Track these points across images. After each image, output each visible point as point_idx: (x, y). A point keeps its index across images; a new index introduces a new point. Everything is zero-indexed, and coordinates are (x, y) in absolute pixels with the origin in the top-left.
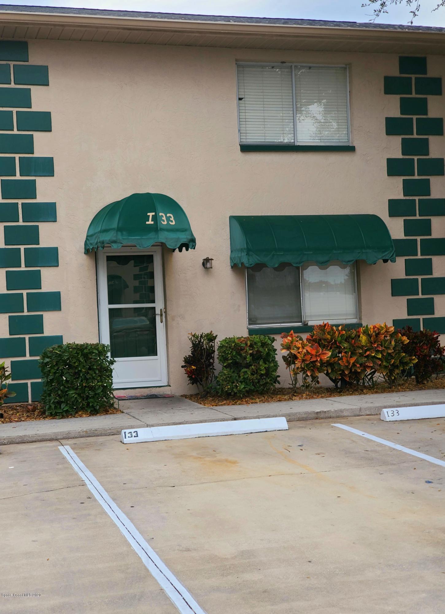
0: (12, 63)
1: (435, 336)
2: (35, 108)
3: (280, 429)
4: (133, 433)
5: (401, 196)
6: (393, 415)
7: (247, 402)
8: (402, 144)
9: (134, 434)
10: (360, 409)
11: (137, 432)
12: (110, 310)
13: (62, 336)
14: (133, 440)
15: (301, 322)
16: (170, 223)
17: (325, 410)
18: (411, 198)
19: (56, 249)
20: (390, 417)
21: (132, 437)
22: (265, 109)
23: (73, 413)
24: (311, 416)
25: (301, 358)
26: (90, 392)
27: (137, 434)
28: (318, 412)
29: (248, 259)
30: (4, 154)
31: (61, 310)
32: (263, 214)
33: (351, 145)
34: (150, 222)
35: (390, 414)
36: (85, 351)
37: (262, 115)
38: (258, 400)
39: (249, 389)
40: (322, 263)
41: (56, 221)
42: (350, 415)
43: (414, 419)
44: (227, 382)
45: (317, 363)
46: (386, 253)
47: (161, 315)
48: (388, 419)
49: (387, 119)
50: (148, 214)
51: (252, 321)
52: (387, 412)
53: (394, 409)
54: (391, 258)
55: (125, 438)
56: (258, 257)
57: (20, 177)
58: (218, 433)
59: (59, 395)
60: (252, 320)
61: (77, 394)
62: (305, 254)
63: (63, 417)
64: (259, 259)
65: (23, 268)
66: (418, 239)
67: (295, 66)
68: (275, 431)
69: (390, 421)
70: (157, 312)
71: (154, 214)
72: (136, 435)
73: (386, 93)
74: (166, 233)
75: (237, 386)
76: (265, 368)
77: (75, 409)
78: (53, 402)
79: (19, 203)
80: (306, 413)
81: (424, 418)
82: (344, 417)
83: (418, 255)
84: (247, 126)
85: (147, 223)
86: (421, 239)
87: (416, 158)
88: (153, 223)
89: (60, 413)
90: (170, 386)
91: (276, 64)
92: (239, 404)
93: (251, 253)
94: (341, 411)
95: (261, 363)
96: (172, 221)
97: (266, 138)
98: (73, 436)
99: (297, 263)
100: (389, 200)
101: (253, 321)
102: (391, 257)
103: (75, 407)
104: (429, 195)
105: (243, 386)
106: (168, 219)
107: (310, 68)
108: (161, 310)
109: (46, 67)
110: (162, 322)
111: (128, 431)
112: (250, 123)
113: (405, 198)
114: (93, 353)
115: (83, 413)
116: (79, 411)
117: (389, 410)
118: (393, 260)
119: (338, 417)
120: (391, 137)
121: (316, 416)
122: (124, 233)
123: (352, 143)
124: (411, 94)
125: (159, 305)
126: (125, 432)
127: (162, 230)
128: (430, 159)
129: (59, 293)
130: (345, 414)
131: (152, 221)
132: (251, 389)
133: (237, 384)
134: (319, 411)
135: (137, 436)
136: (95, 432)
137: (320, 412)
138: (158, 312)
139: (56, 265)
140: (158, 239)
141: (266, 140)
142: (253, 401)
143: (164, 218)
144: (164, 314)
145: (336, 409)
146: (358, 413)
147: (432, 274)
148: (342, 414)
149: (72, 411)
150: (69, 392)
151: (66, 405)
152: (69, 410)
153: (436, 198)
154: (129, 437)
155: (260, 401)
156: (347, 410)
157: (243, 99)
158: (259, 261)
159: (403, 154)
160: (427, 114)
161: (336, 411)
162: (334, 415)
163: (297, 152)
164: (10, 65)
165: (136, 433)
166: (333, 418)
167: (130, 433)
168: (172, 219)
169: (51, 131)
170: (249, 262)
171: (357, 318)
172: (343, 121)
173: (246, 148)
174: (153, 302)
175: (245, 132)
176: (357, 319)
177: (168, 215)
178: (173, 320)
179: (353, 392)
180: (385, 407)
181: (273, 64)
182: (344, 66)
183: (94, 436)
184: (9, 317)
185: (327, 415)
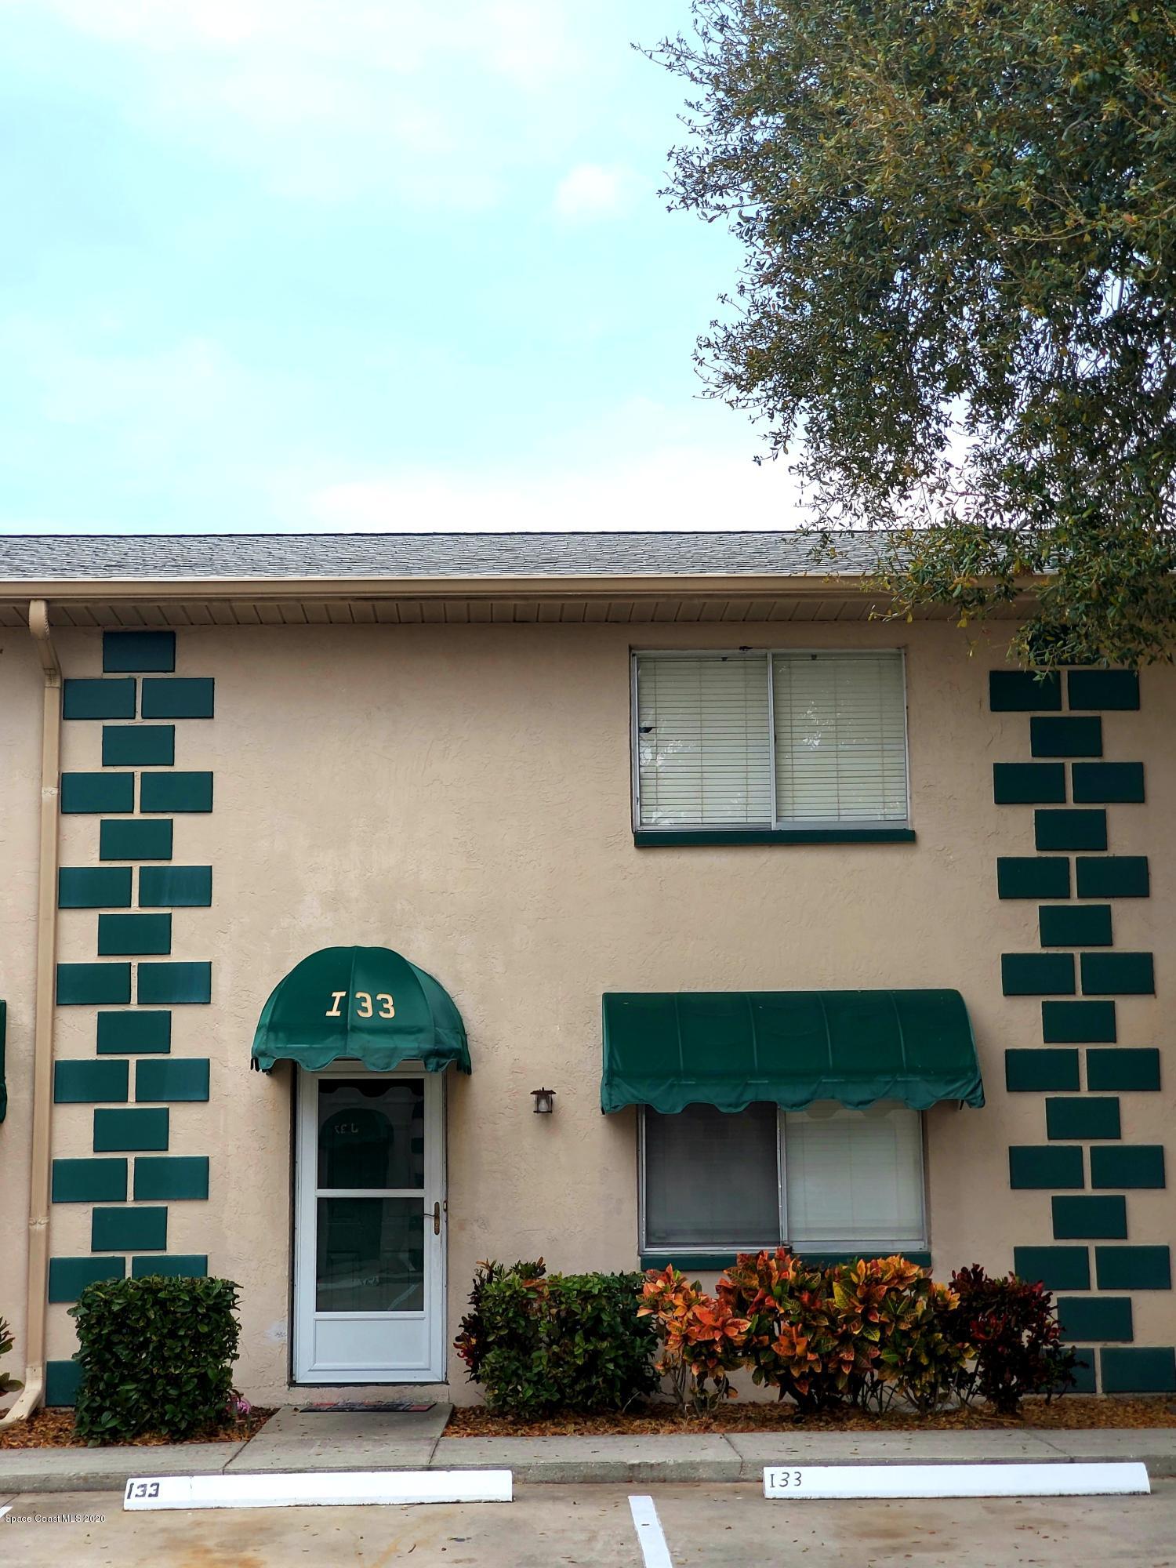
0: (140, 677)
1: (1044, 1294)
2: (181, 765)
3: (493, 1499)
4: (148, 1487)
5: (1035, 947)
6: (784, 1483)
7: (543, 1433)
8: (1035, 824)
9: (150, 1490)
10: (742, 1465)
11: (158, 1485)
12: (320, 1201)
13: (206, 1257)
14: (147, 1503)
15: (777, 1243)
16: (382, 1014)
17: (653, 1462)
18: (1061, 951)
19: (206, 1064)
20: (778, 1488)
21: (143, 1495)
22: (705, 750)
23: (128, 1436)
24: (614, 1473)
25: (677, 1333)
26: (168, 1388)
27: (157, 1490)
28: (633, 1465)
29: (610, 1095)
30: (110, 862)
31: (207, 1198)
32: (685, 990)
33: (910, 828)
34: (334, 1013)
35: (778, 1481)
36: (161, 1295)
37: (698, 763)
38: (571, 1427)
39: (547, 1400)
40: (794, 1105)
41: (209, 1003)
42: (715, 1476)
43: (838, 1497)
44: (496, 1380)
45: (715, 1347)
46: (958, 1085)
47: (437, 1217)
48: (769, 1493)
49: (998, 768)
50: (334, 995)
51: (652, 1236)
52: (772, 1475)
53: (791, 1470)
54: (970, 1097)
55: (129, 1497)
56: (632, 1090)
57: (139, 909)
58: (342, 1498)
59: (100, 1394)
60: (657, 1235)
61: (139, 1391)
62: (751, 1084)
63: (105, 1444)
64: (635, 1093)
65: (131, 1104)
66: (1080, 1051)
67: (774, 656)
68: (480, 1502)
69: (774, 1499)
70: (426, 1211)
71: (343, 994)
72: (154, 1493)
73: (995, 707)
74: (366, 1037)
75: (515, 1391)
76: (586, 1351)
77: (135, 1425)
78: (87, 1406)
79: (133, 964)
80: (604, 1465)
81: (863, 1496)
82: (698, 1481)
83: (1082, 1089)
84: (660, 788)
85: (329, 1014)
86: (1088, 1051)
87: (1073, 857)
88: (338, 1014)
89: (97, 1433)
90: (447, 1384)
91: (730, 651)
92: (522, 1435)
93: (617, 1081)
94: (694, 1466)
95: (577, 1339)
96: (387, 1011)
97: (706, 814)
98: (56, 1486)
99: (730, 1105)
100: (1003, 955)
101: (659, 1238)
102: (968, 1095)
103: (133, 1422)
104: (1110, 944)
105: (530, 1393)
106: (378, 1006)
107: (814, 657)
108: (437, 1204)
109: (211, 683)
110: (437, 1232)
111: (138, 1481)
112: (666, 782)
113: (1044, 951)
114: (180, 1300)
115: (154, 1437)
116: (146, 1432)
117: (778, 1472)
118: (974, 1101)
119: (684, 1481)
120: (1007, 810)
121: (628, 1474)
122: (281, 1035)
123: (912, 825)
124: (1059, 709)
125: (431, 1195)
126: (132, 1485)
127: (356, 1029)
128: (1111, 858)
129: (206, 1161)
130: (703, 1473)
131: (338, 1010)
132: (551, 1401)
133: (519, 1387)
134: (636, 1462)
135: (156, 1495)
136: (105, 1481)
137: (639, 1465)
138: (429, 1209)
139: (203, 1099)
140: (345, 1048)
141: (706, 820)
142: (558, 1430)
143: (368, 1004)
144: (442, 1214)
145: (680, 1461)
146: (735, 1473)
147: (1119, 1137)
148: (696, 1475)
149: (125, 1431)
150: (122, 1387)
151: (113, 1417)
152: (119, 1428)
153: (1128, 951)
154: (136, 1496)
155: (575, 1431)
156: (708, 1464)
157: (653, 731)
158: (637, 1098)
159: (1040, 847)
160: (1100, 755)
161: (679, 1465)
162: (674, 1475)
163: (771, 846)
164: (135, 680)
165: (155, 1487)
166: (672, 1481)
167: (144, 1486)
168: (389, 1006)
169: (211, 811)
170: (611, 1100)
171: (922, 1240)
172: (896, 773)
173: (648, 841)
174: (420, 1185)
175: (654, 802)
176: (923, 1243)
177: (380, 997)
178: (462, 1227)
179: (827, 1423)
180: (770, 1464)
181: (724, 653)
182: (894, 650)
183: (103, 1490)
184: (95, 1210)
185: (655, 1474)
